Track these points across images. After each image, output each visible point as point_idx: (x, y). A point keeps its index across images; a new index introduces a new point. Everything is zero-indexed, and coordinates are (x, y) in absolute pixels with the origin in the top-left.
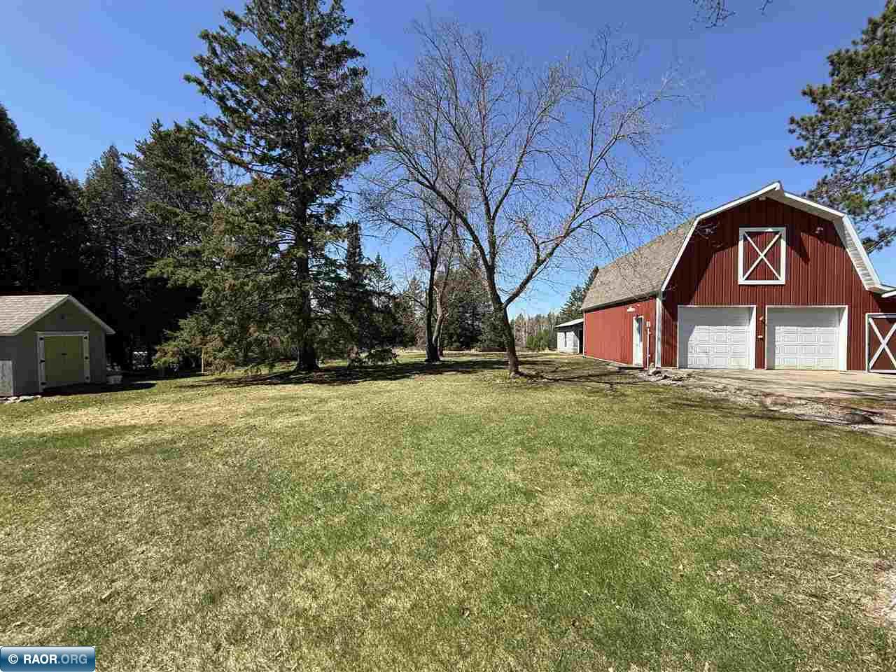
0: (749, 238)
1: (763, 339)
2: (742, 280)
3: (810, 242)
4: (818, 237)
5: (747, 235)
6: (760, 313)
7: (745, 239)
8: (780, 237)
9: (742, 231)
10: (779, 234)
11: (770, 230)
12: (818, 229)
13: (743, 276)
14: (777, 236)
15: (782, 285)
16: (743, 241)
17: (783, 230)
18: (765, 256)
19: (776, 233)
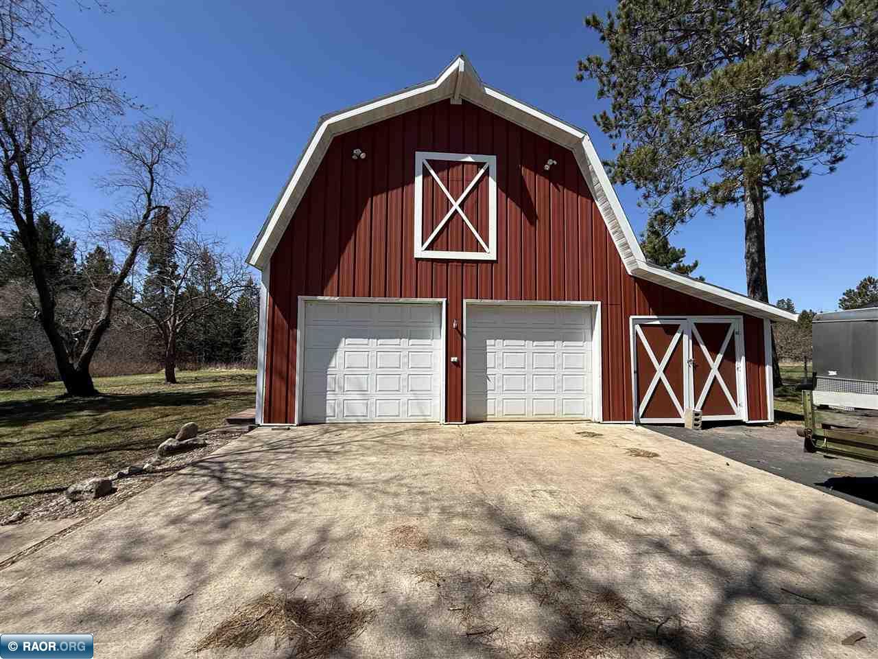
0: (432, 172)
1: (459, 364)
2: (420, 251)
3: (537, 186)
4: (549, 175)
5: (428, 167)
6: (454, 313)
7: (426, 174)
8: (487, 173)
9: (421, 157)
10: (486, 167)
11: (469, 159)
12: (550, 162)
13: (423, 244)
14: (482, 171)
15: (492, 262)
16: (421, 177)
17: (491, 161)
18: (461, 205)
19: (480, 165)
